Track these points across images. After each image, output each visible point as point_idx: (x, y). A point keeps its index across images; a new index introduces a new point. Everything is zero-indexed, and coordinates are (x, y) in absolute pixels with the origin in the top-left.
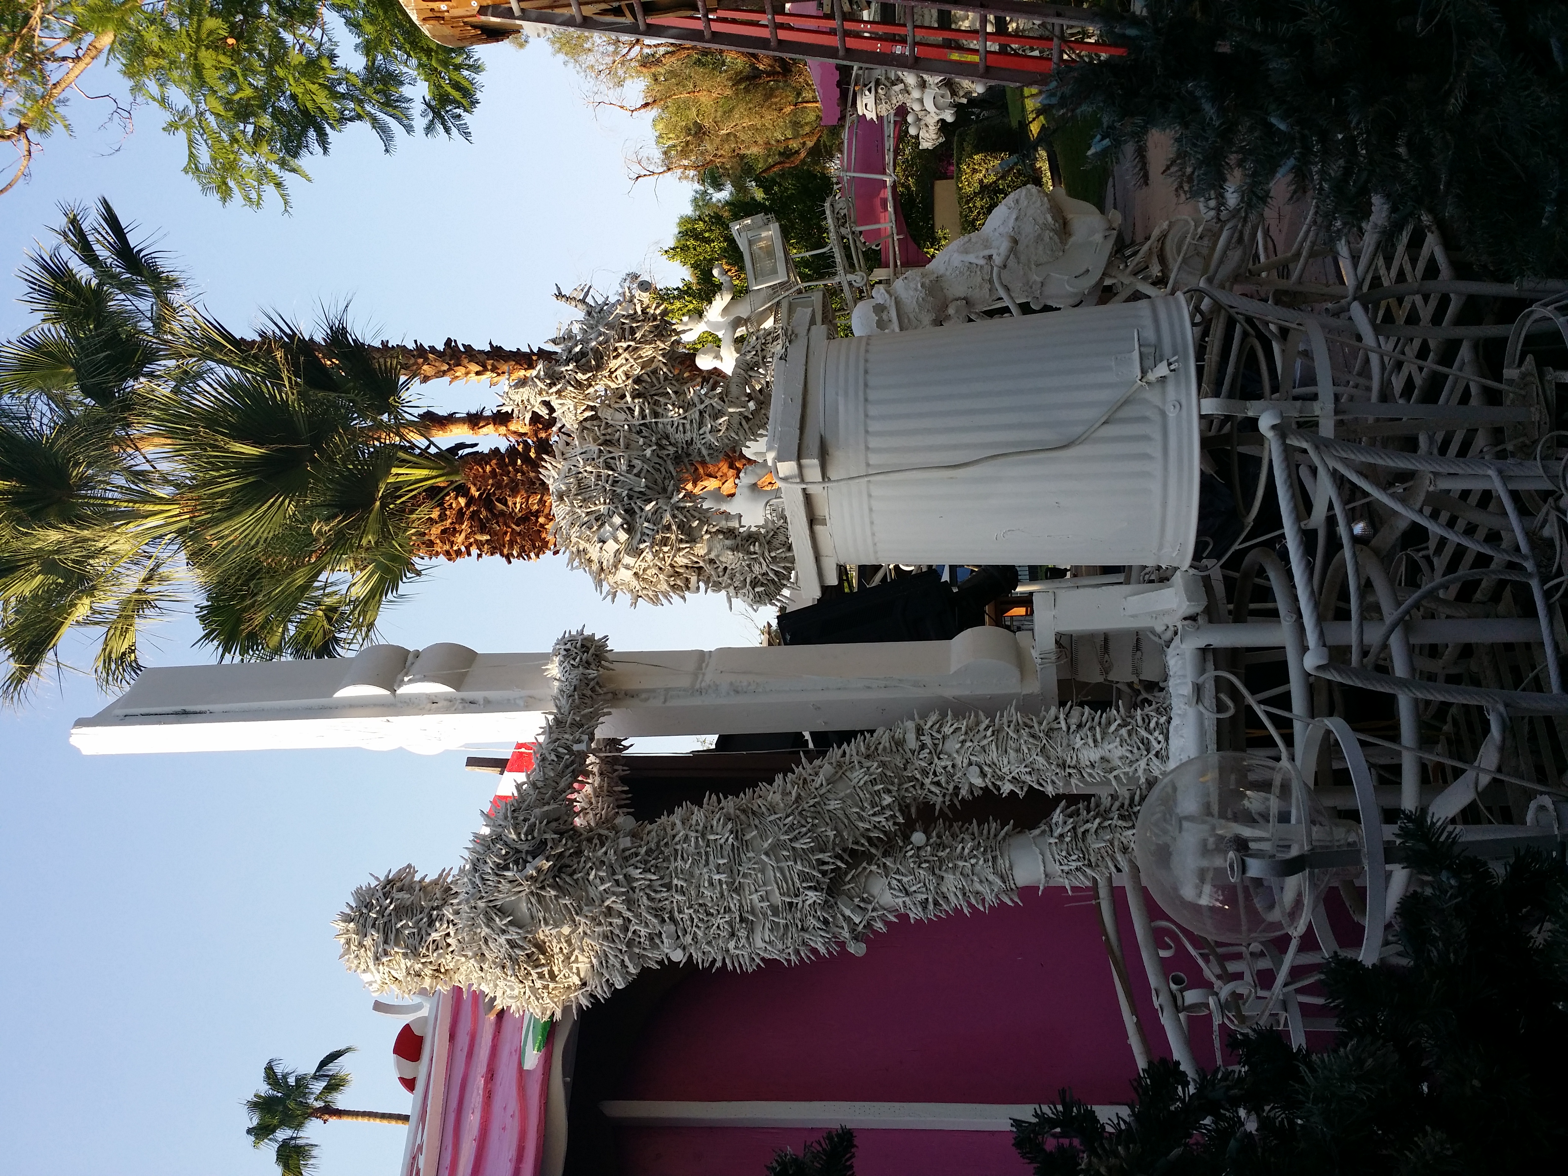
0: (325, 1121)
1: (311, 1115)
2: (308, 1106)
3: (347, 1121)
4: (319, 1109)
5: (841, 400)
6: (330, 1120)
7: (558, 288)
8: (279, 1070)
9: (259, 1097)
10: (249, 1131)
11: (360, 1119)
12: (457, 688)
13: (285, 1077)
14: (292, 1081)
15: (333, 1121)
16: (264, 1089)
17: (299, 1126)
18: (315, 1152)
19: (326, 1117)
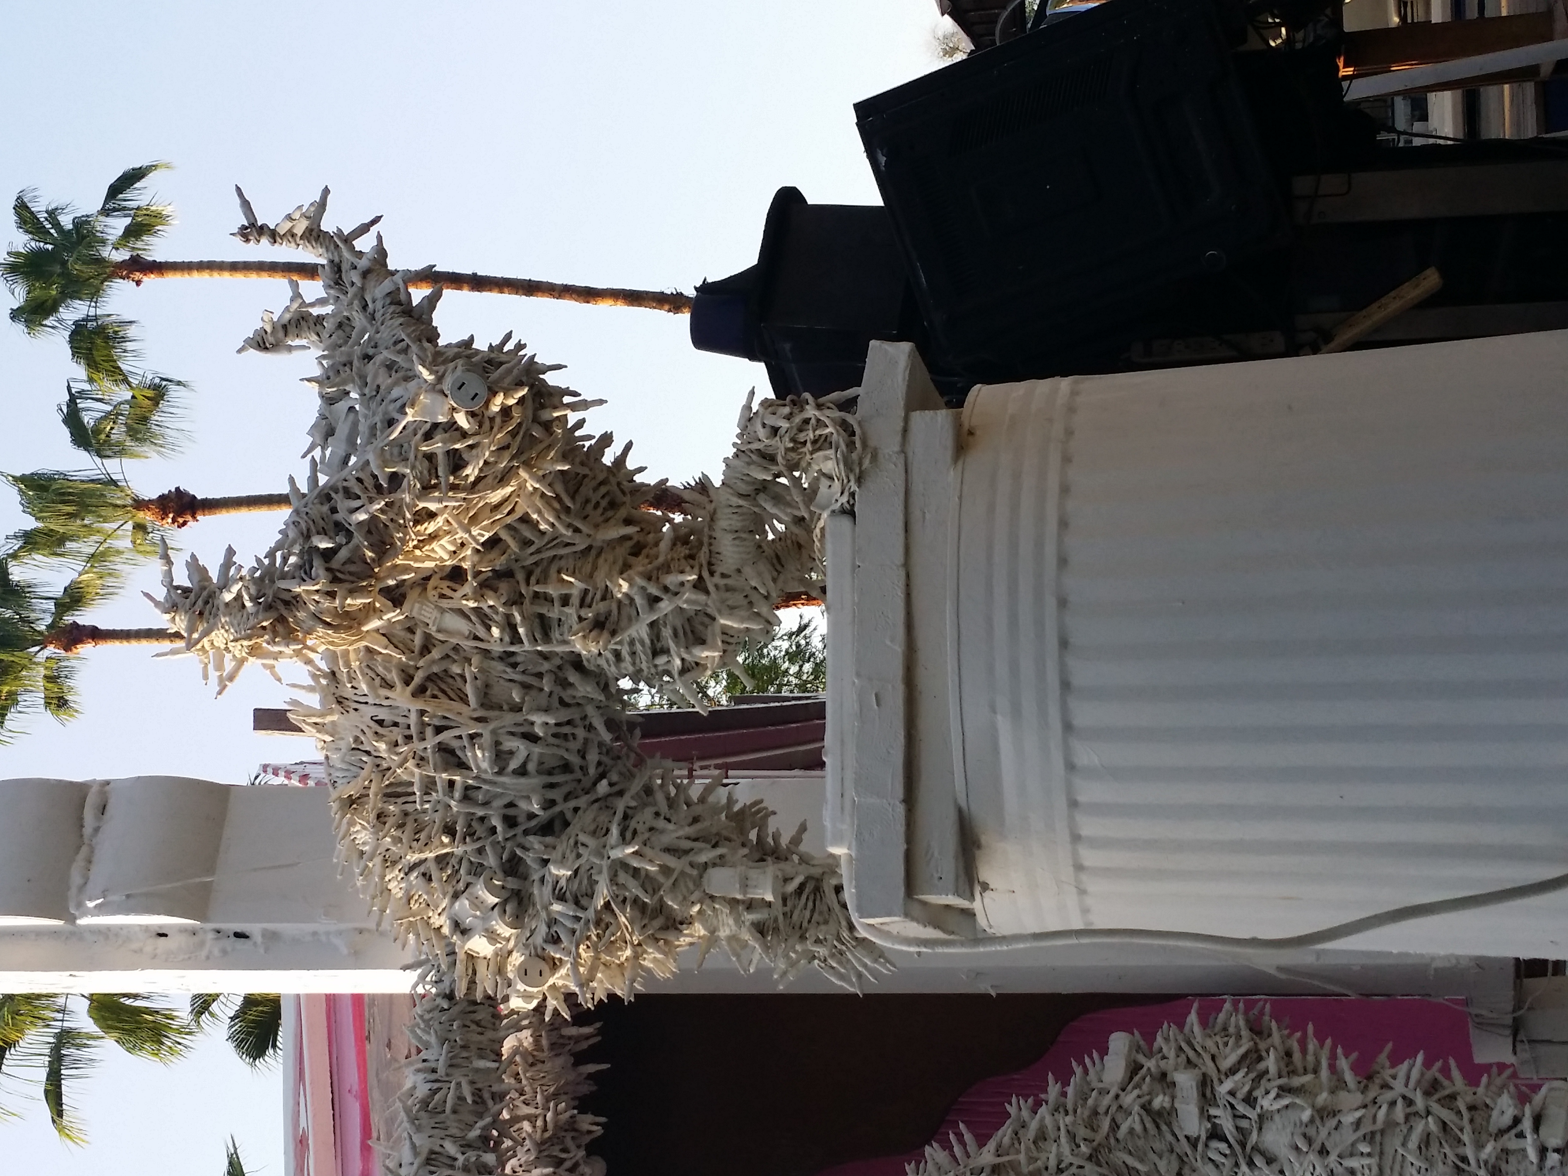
0: (138, 283)
1: (110, 277)
2: (100, 261)
3: (173, 280)
4: (122, 265)
5: (1003, 724)
6: (145, 279)
7: (246, 205)
8: (39, 207)
9: (18, 254)
10: (15, 315)
11: (196, 275)
12: (201, 916)
13: (52, 214)
14: (66, 221)
15: (150, 280)
16: (22, 242)
17: (95, 294)
18: (131, 332)
19: (138, 275)
